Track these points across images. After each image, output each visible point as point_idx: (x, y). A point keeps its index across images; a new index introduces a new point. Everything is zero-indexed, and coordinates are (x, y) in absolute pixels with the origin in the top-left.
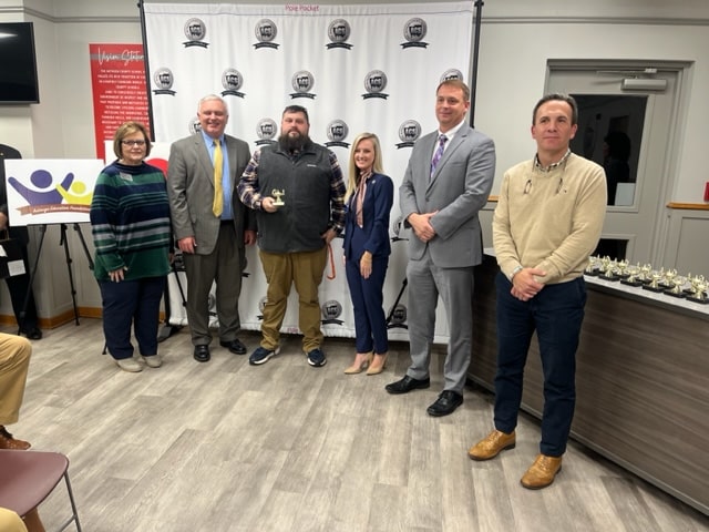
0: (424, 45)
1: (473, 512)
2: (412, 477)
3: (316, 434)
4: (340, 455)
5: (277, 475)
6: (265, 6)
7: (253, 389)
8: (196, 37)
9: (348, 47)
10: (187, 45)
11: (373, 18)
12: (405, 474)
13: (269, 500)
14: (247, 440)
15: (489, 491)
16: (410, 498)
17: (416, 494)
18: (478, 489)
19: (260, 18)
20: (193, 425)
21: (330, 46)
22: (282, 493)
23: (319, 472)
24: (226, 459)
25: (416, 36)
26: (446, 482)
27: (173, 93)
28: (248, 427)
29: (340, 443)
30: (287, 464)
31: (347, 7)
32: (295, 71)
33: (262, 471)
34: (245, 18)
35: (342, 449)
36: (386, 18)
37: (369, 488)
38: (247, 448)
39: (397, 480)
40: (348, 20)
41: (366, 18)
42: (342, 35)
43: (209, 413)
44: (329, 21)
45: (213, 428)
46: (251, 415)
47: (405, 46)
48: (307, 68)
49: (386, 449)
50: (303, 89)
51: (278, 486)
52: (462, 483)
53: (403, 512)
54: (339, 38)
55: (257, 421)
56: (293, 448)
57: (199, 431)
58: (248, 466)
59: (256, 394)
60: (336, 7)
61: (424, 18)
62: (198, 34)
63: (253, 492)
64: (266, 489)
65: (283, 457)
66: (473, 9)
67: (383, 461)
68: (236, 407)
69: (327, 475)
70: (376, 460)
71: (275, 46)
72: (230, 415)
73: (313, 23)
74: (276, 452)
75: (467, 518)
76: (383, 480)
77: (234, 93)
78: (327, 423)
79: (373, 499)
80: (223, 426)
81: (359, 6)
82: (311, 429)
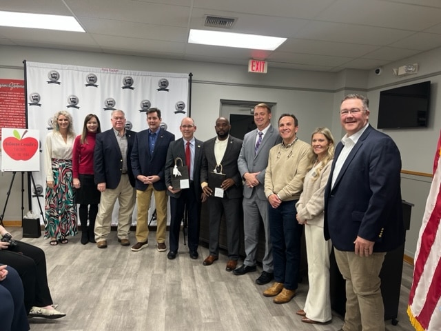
0: (168, 90)
1: (193, 278)
2: (168, 271)
3: (123, 262)
4: (136, 267)
5: (107, 275)
6: (91, 68)
7: (87, 249)
8: (54, 79)
9: (133, 88)
10: (49, 82)
11: (144, 77)
12: (165, 270)
13: (106, 282)
14: (90, 266)
15: (199, 271)
16: (168, 276)
17: (170, 275)
18: (195, 271)
19: (89, 73)
20: (60, 263)
21: (124, 88)
22: (112, 280)
23: (127, 273)
24: (82, 272)
25: (164, 86)
26: (182, 271)
27: (40, 105)
28: (89, 262)
29: (135, 264)
30: (111, 272)
31: (131, 71)
32: (106, 98)
33: (100, 275)
34: (81, 73)
35: (136, 265)
36: (150, 78)
37: (150, 275)
38: (91, 268)
39: (162, 272)
40: (133, 77)
41: (141, 77)
42: (130, 83)
43: (67, 259)
44: (123, 77)
45: (71, 264)
46: (89, 258)
47: (159, 90)
48: (112, 96)
49: (156, 264)
50: (110, 106)
51: (109, 278)
52: (189, 270)
53: (165, 280)
54: (128, 85)
55: (93, 260)
56: (113, 266)
57: (64, 266)
58: (93, 274)
59: (89, 251)
60: (127, 71)
61: (167, 79)
62: (55, 78)
63: (98, 281)
64: (104, 280)
65: (109, 270)
66: (188, 77)
67: (155, 267)
68: (81, 255)
69: (131, 273)
70: (152, 267)
71: (96, 86)
72: (78, 259)
73: (115, 77)
74: (105, 269)
75: (191, 279)
76: (155, 273)
77: (74, 106)
78: (127, 258)
79: (152, 279)
80: (76, 262)
81: (138, 72)
82: (120, 260)
